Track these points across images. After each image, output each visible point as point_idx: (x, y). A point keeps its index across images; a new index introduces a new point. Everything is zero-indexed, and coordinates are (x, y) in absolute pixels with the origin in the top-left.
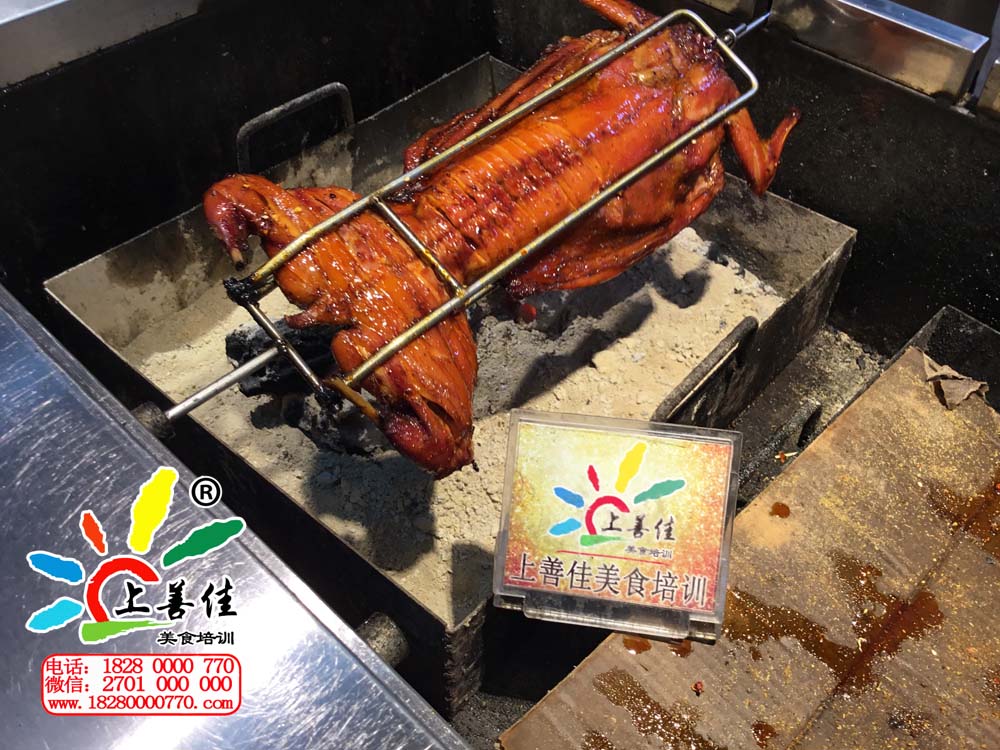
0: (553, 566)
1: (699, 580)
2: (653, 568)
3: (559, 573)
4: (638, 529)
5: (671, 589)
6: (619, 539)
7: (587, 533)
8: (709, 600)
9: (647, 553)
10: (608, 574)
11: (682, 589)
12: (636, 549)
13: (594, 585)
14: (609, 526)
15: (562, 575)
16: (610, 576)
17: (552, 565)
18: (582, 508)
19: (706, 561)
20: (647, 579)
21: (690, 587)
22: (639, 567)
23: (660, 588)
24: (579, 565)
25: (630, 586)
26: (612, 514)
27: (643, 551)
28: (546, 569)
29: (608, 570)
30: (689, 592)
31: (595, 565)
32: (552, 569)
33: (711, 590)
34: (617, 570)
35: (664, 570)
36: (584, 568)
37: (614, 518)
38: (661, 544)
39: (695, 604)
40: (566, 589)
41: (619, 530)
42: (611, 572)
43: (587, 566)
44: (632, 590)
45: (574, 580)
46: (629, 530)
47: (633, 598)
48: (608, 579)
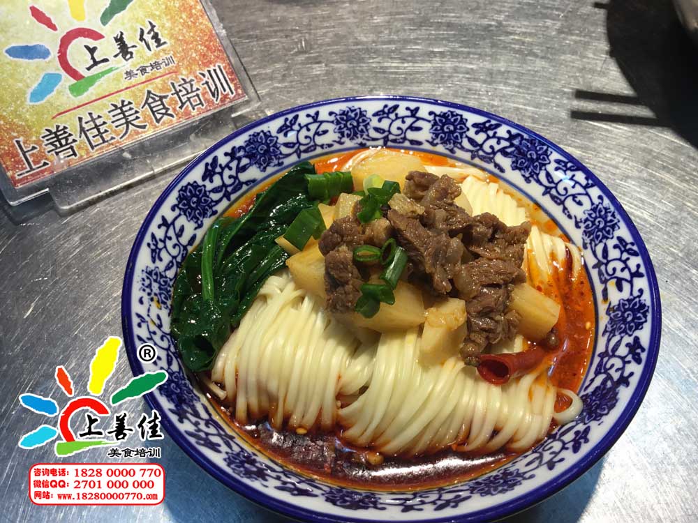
0: (59, 138)
1: (215, 70)
2: (164, 81)
3: (70, 139)
4: (124, 50)
5: (194, 94)
6: (111, 70)
7: (73, 81)
8: (235, 85)
9: (148, 69)
10: (123, 112)
11: (205, 88)
12: (136, 72)
13: (115, 131)
14: (92, 62)
15: (74, 141)
16: (127, 114)
17: (57, 136)
18: (50, 57)
19: (208, 48)
20: (165, 97)
21: (211, 82)
22: (150, 89)
23: (184, 99)
24: (86, 118)
25: (153, 112)
26: (87, 47)
27: (143, 70)
28: (51, 144)
29: (121, 108)
30: (213, 88)
31: (103, 110)
32: (59, 141)
33: (232, 73)
34: (130, 103)
35: (177, 78)
36: (93, 120)
37: (92, 51)
38: (156, 55)
39: (226, 97)
40: (88, 153)
41: (106, 60)
42: (124, 109)
43: (95, 116)
44: (159, 116)
45: (91, 138)
46: (116, 56)
47: (164, 123)
48: (125, 117)
